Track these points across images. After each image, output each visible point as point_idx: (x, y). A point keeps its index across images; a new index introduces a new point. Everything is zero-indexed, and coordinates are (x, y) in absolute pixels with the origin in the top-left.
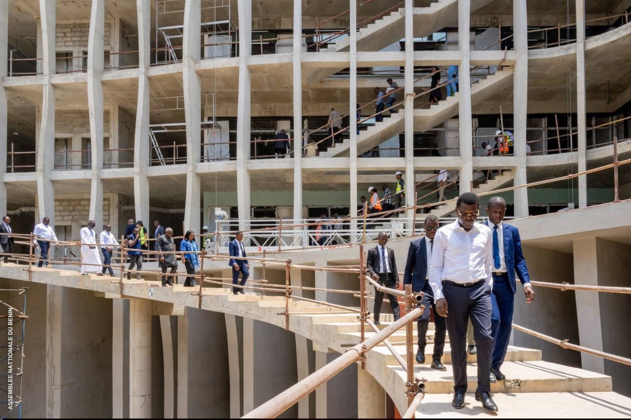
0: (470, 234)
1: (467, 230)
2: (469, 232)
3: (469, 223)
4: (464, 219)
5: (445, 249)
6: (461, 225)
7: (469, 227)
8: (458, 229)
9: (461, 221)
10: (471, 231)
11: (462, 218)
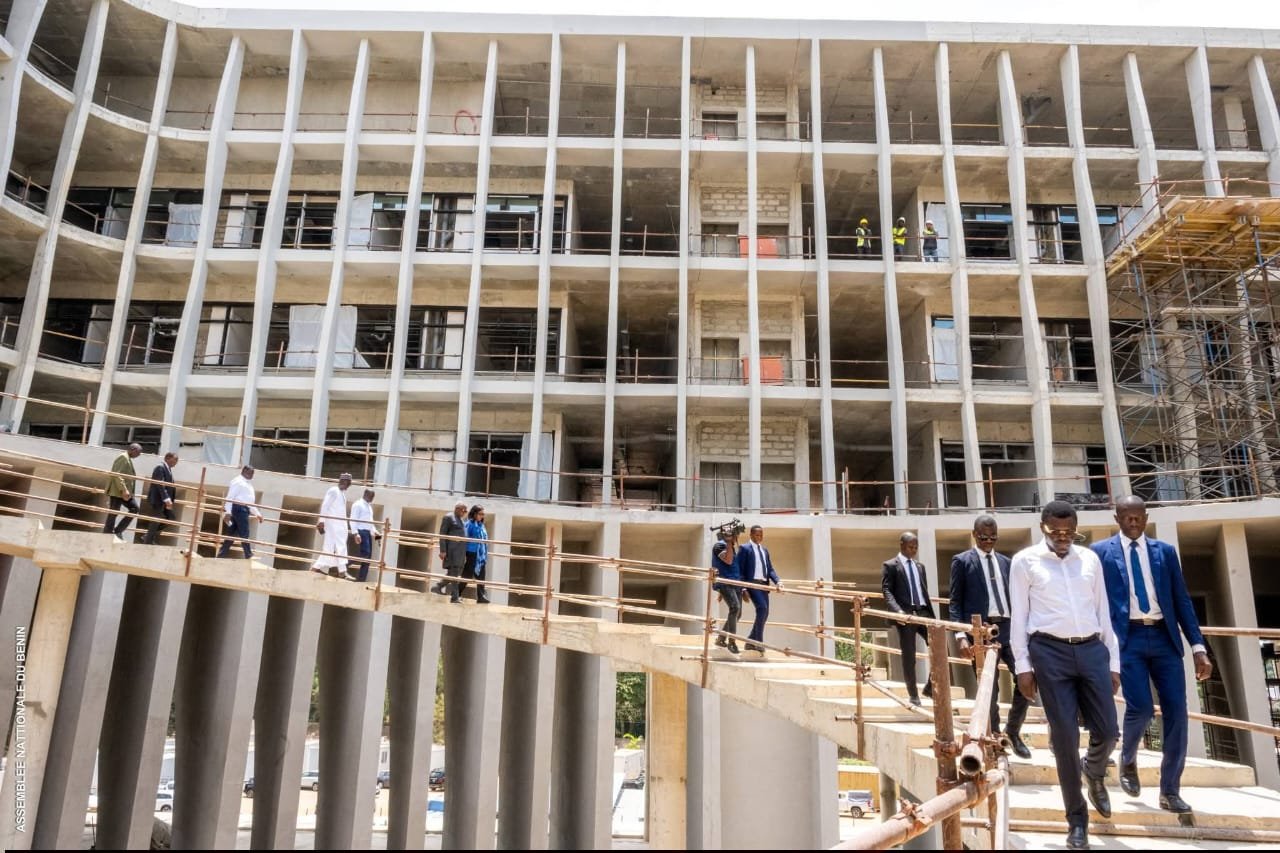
0: (1066, 562)
1: (1062, 555)
2: (1065, 560)
3: (1064, 546)
4: (1056, 539)
5: (1031, 586)
6: (1052, 550)
7: (1064, 552)
8: (1047, 554)
9: (1051, 544)
10: (1068, 558)
11: (1052, 538)
